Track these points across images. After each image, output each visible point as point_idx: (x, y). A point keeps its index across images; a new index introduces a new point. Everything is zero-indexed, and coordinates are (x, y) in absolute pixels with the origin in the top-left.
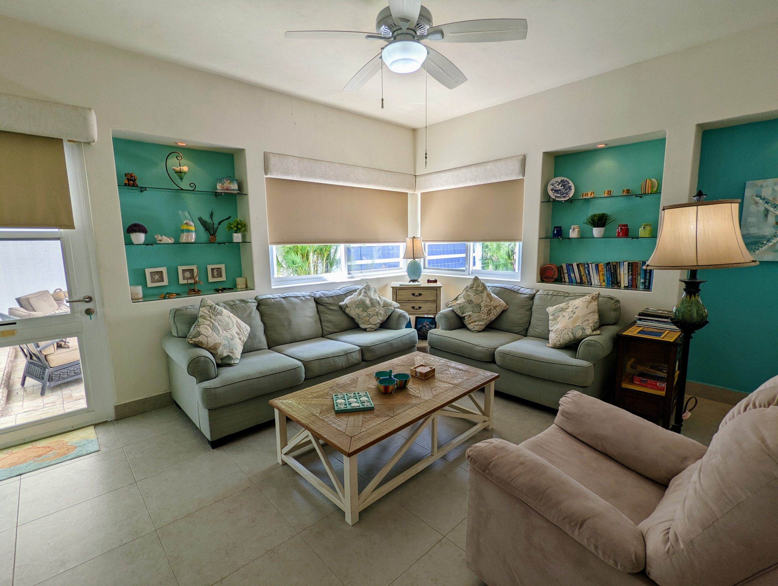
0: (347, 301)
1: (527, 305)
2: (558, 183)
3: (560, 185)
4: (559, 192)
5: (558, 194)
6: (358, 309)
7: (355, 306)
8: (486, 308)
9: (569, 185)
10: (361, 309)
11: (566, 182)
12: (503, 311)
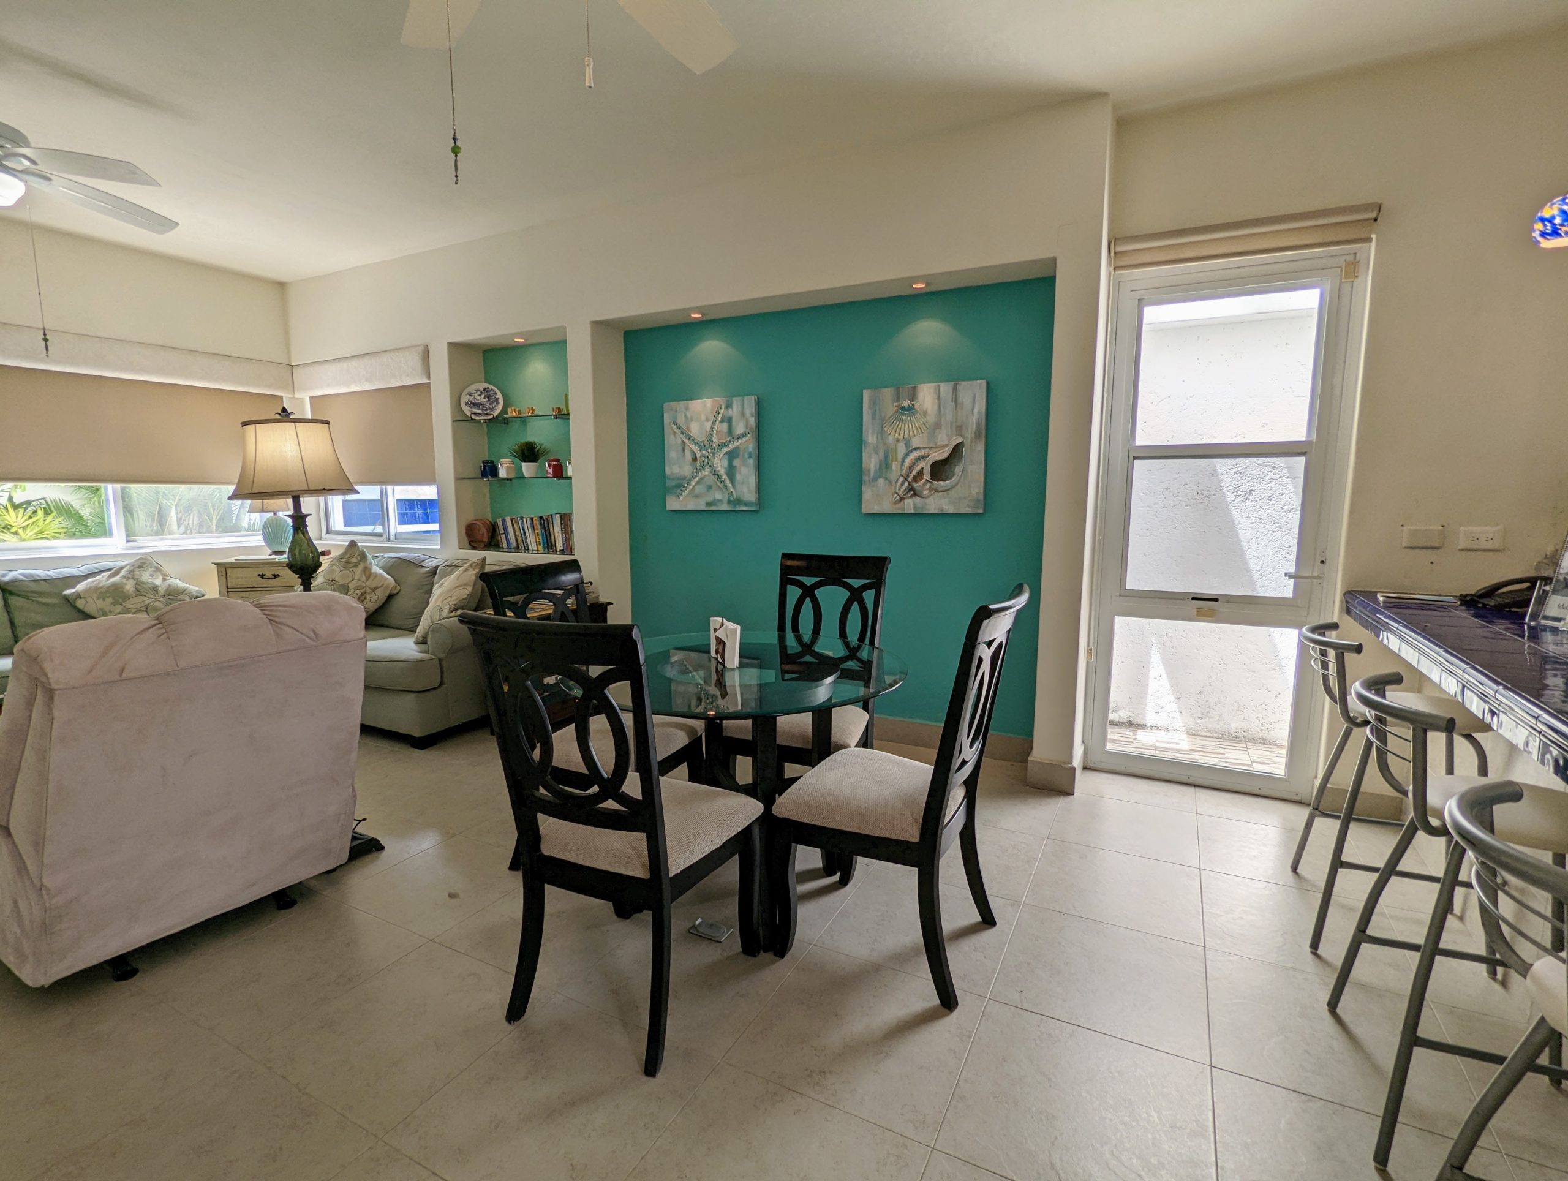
0: (80, 587)
1: (427, 584)
2: (479, 393)
3: (483, 396)
4: (481, 406)
5: (479, 409)
6: (104, 600)
7: (96, 595)
8: (358, 592)
9: (497, 396)
10: (111, 600)
11: (492, 392)
12: (391, 597)
